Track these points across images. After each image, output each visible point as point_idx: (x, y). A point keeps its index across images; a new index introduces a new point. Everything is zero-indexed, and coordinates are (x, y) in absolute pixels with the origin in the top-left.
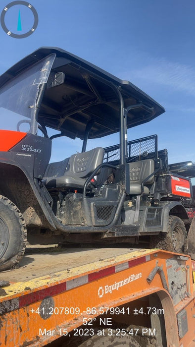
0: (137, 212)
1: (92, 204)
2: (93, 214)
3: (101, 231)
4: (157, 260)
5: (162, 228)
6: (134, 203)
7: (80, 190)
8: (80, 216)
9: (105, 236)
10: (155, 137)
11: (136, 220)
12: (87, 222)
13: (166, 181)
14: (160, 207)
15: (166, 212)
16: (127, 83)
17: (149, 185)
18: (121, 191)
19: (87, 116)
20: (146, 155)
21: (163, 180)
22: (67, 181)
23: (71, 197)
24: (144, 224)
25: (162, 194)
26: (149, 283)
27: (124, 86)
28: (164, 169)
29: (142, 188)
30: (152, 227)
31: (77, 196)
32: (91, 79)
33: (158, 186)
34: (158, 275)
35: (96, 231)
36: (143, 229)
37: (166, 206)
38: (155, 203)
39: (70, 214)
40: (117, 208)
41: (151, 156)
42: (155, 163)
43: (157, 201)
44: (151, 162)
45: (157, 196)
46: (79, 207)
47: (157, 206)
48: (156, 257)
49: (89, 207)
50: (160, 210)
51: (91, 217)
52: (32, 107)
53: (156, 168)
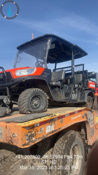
0: (76, 95)
1: (64, 92)
2: (64, 96)
3: (66, 101)
4: (85, 111)
5: (85, 100)
6: (75, 91)
7: (59, 87)
8: (59, 96)
9: (67, 103)
10: (83, 65)
11: (76, 97)
12: (62, 98)
13: (87, 82)
14: (84, 93)
15: (86, 94)
16: (75, 45)
17: (80, 84)
18: (72, 87)
19: (56, 56)
20: (79, 72)
21: (85, 82)
22: (54, 84)
23: (56, 90)
24: (79, 99)
25: (85, 88)
26: (83, 118)
27: (74, 46)
28: (86, 78)
29: (78, 86)
30: (82, 100)
31: (58, 89)
32: (62, 44)
33: (83, 85)
34: (85, 116)
35: (65, 101)
36: (79, 101)
37: (86, 92)
38: (82, 91)
39: (55, 95)
40: (71, 93)
41: (81, 72)
42: (83, 75)
43: (83, 90)
44: (81, 75)
45: (83, 89)
46: (59, 93)
47: (83, 92)
48: (85, 110)
49: (63, 93)
50: (84, 94)
51: (63, 96)
52: (45, 58)
53: (83, 77)
